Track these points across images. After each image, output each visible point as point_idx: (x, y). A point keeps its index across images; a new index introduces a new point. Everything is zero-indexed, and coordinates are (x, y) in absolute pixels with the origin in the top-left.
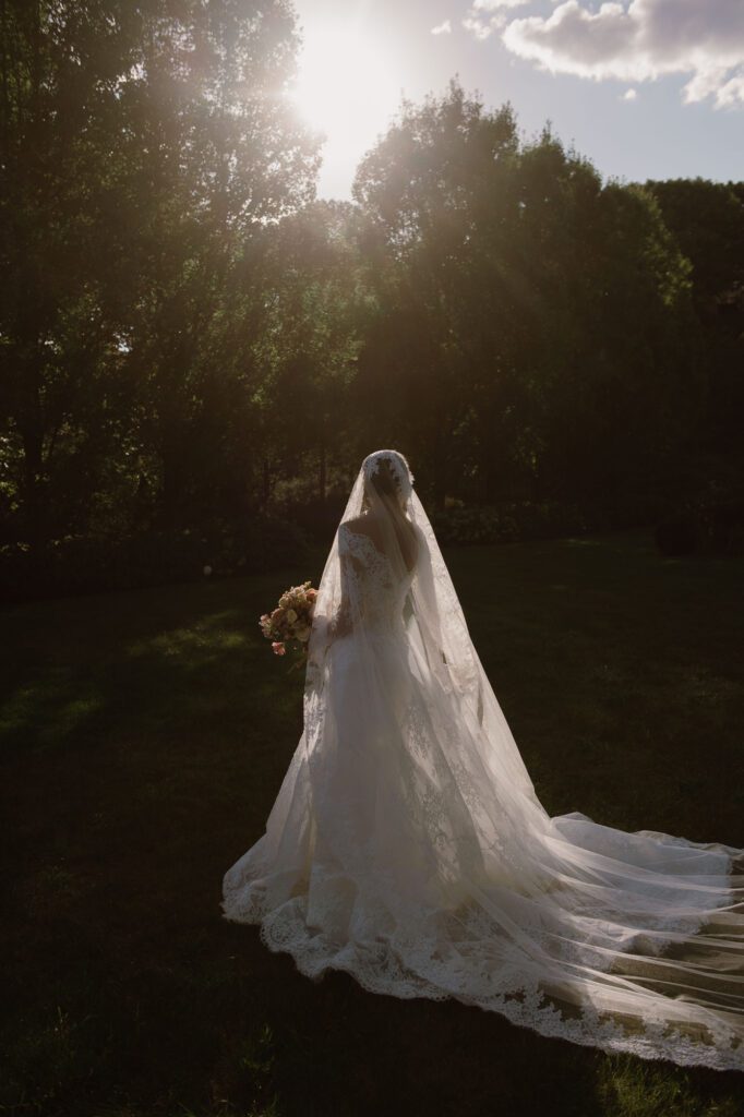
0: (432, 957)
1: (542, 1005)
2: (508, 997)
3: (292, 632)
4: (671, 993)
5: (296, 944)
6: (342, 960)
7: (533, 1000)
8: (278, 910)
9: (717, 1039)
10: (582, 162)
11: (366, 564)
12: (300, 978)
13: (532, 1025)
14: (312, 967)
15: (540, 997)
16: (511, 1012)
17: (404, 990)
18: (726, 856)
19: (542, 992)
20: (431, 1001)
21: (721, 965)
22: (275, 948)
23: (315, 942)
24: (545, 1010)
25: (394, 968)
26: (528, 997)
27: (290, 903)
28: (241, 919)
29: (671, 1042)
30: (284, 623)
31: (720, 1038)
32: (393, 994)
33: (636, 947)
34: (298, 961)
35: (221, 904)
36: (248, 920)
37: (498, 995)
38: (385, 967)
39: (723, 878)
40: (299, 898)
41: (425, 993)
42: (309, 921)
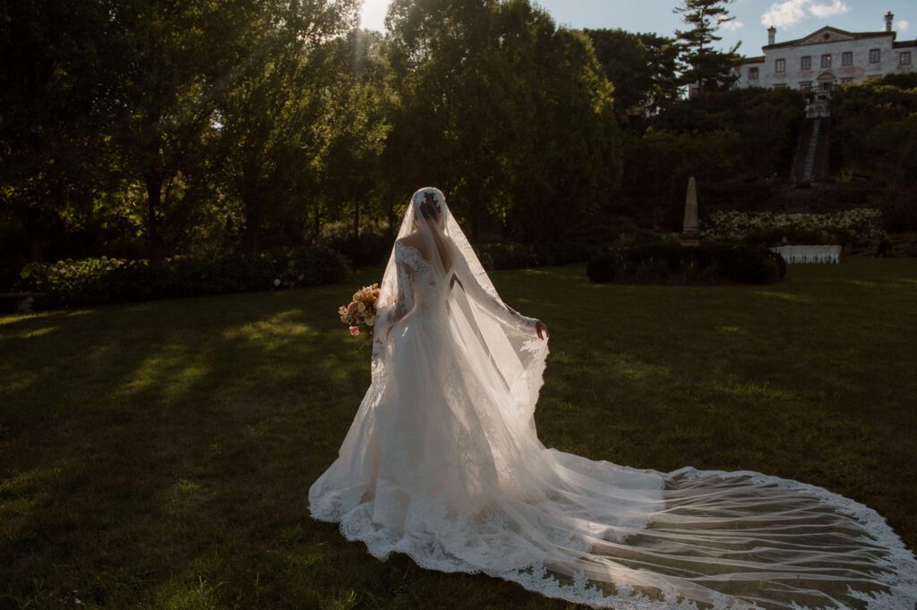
0: (466, 545)
1: (545, 577)
2: (521, 571)
4: (635, 567)
5: (366, 535)
6: (402, 546)
7: (538, 573)
8: (353, 512)
9: (668, 597)
10: (542, 12)
12: (371, 558)
13: (539, 590)
14: (380, 551)
15: (544, 572)
16: (525, 582)
17: (446, 567)
18: (660, 478)
19: (545, 569)
20: (466, 575)
21: (665, 549)
22: (351, 538)
23: (380, 533)
24: (548, 580)
25: (438, 552)
26: (536, 572)
27: (361, 507)
28: (324, 519)
29: (636, 600)
31: (669, 597)
32: (439, 569)
33: (607, 537)
34: (368, 546)
35: (308, 508)
36: (330, 519)
37: (514, 570)
38: (432, 551)
39: (660, 492)
40: (367, 504)
41: (461, 569)
42: (375, 519)
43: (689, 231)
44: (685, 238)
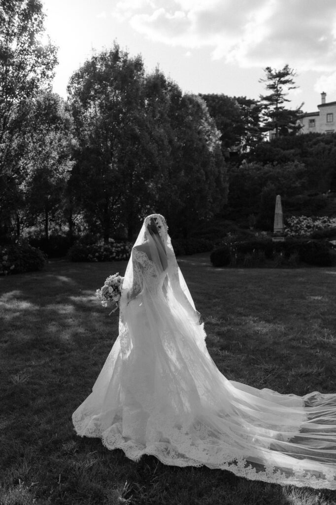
0: (191, 445)
1: (246, 466)
2: (230, 464)
3: (111, 297)
4: (301, 458)
5: (121, 445)
6: (150, 450)
7: (241, 464)
8: (109, 429)
9: (327, 476)
10: (173, 84)
11: (144, 266)
12: (128, 460)
13: (245, 476)
14: (134, 455)
15: (244, 463)
16: (233, 469)
17: (181, 463)
18: (301, 399)
19: (245, 460)
20: (195, 468)
21: (317, 446)
22: (111, 447)
23: (129, 443)
24: (248, 468)
25: (173, 453)
26: (239, 462)
27: (114, 426)
28: (89, 435)
29: (307, 479)
30: (108, 293)
31: (329, 476)
32: (176, 465)
33: (279, 438)
34: (125, 452)
35: (74, 429)
36: (94, 435)
37: (225, 463)
38: (168, 453)
39: (302, 408)
40: (117, 424)
41: (191, 464)
42: (124, 435)
43: (277, 231)
44: (276, 236)
